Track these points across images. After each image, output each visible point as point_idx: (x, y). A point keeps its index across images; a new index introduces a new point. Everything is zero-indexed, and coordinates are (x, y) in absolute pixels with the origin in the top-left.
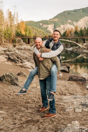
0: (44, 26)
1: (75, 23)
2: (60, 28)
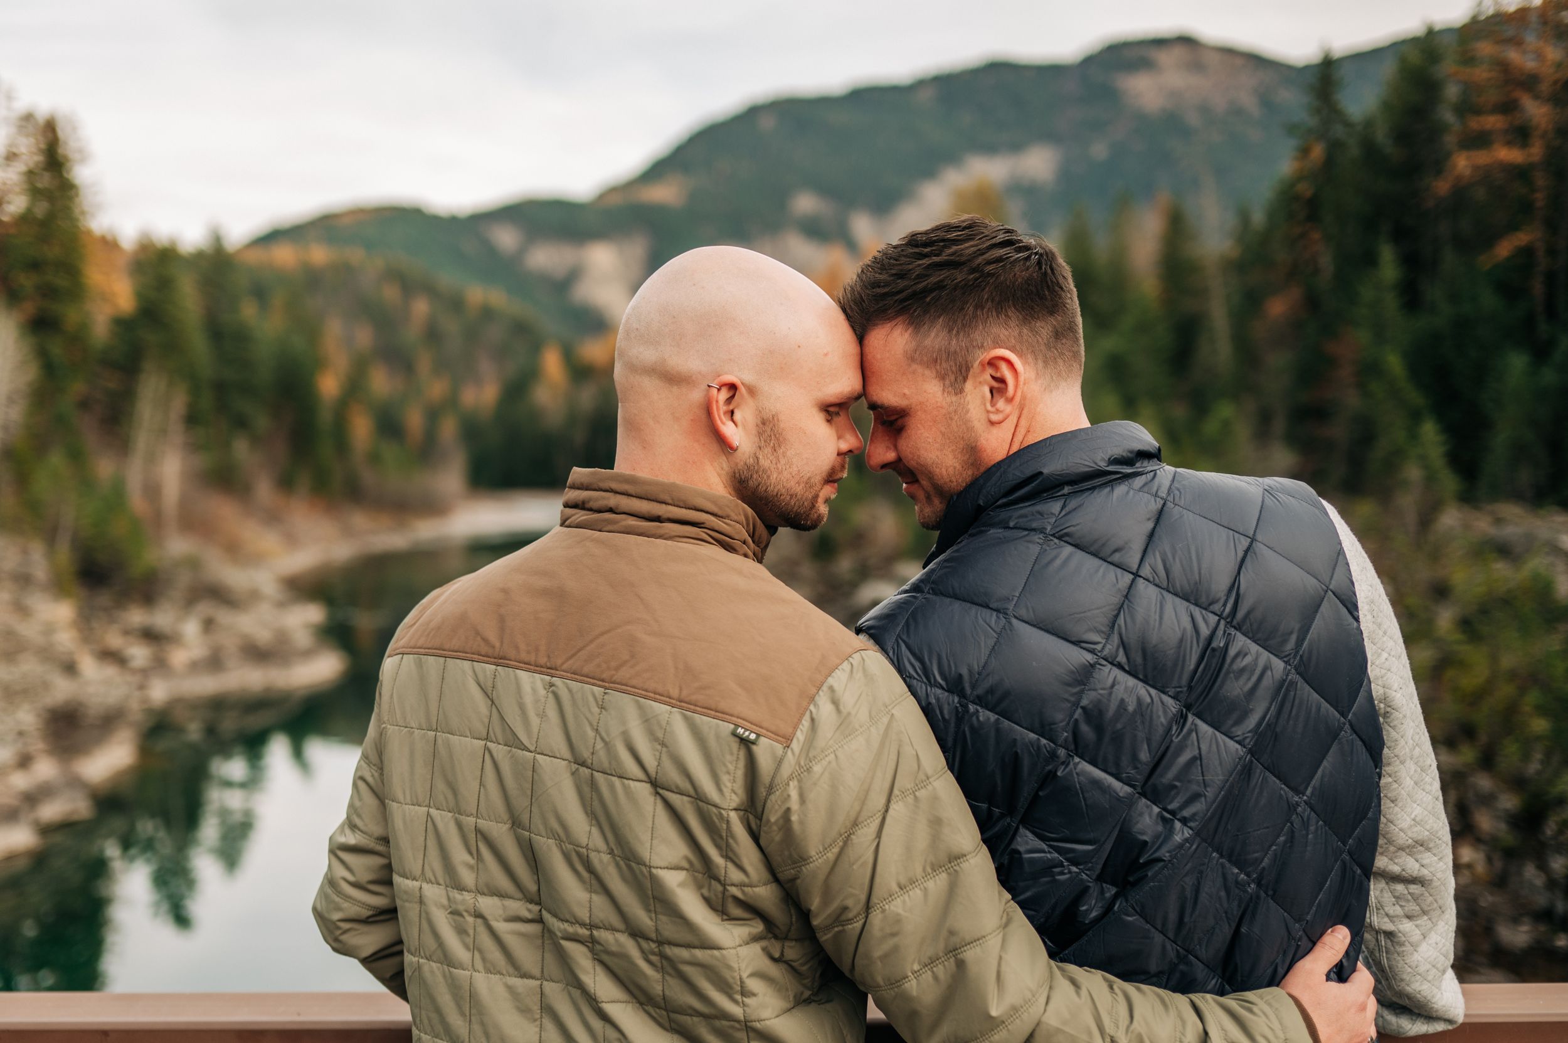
0: (545, 258)
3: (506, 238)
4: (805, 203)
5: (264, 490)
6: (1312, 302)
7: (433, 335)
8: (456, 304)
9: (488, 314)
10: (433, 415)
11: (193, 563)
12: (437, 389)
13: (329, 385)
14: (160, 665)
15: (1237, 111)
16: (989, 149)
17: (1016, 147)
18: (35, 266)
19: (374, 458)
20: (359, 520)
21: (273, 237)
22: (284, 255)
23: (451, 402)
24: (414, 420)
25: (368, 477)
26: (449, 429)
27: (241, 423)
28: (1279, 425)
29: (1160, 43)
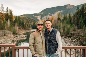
0: (35, 17)
1: (52, 15)
2: (44, 18)
3: (33, 16)
4: (49, 14)
5: (21, 29)
6: (77, 19)
7: (30, 21)
8: (31, 19)
9: (33, 19)
10: (30, 25)
11: (19, 33)
12: (30, 24)
13: (25, 23)
14: (17, 38)
15: (72, 8)
16: (59, 11)
17: (60, 11)
18: (10, 17)
19: (27, 27)
20: (26, 30)
21: (21, 16)
22: (22, 17)
23: (31, 24)
24: (29, 25)
25: (27, 28)
26: (31, 26)
27: (20, 25)
28: (76, 25)
29: (68, 5)
